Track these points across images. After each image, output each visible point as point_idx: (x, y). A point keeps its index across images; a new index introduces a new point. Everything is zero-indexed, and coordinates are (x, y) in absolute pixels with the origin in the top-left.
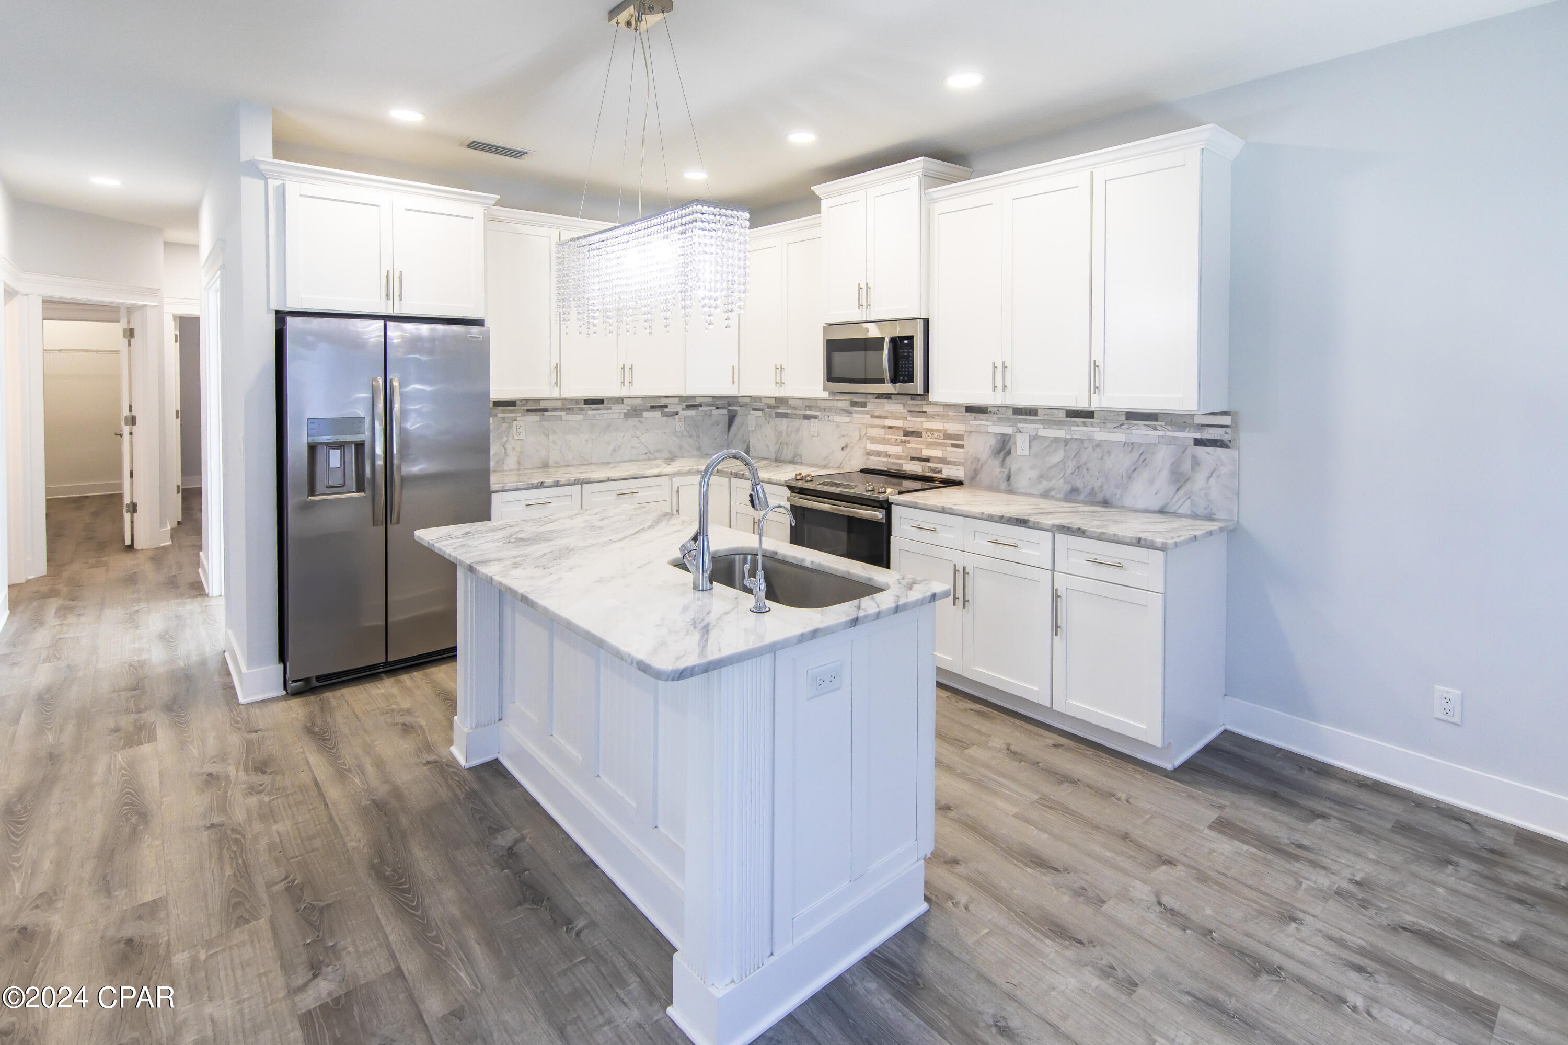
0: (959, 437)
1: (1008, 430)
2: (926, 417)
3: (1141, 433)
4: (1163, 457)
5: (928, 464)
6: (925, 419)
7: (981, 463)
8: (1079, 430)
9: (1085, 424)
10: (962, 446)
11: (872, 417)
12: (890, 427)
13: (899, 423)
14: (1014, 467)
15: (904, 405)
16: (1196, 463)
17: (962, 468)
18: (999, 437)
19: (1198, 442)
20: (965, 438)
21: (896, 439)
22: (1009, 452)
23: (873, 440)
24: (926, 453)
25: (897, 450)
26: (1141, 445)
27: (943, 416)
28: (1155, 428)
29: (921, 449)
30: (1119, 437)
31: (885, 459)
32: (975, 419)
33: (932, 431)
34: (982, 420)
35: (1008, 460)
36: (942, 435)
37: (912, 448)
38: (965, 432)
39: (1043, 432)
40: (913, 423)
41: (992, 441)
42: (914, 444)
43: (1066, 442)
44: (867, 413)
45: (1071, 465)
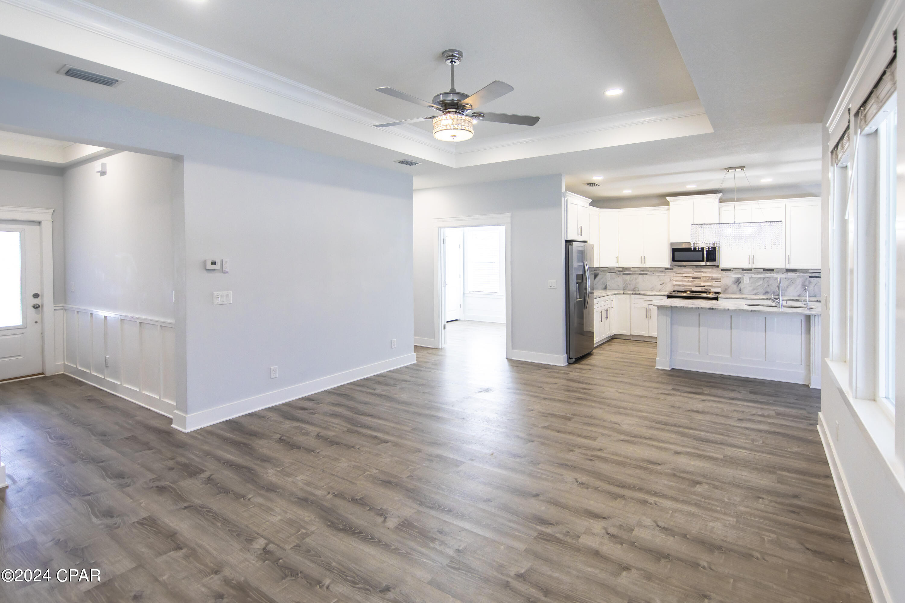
0: (719, 279)
1: (740, 276)
2: (703, 273)
3: (791, 275)
4: (799, 281)
5: (704, 288)
6: (702, 273)
7: (728, 286)
8: (768, 275)
9: (770, 273)
10: (720, 281)
11: (676, 273)
12: (685, 277)
13: (690, 275)
14: (742, 287)
15: (692, 269)
16: (810, 282)
17: (720, 288)
18: (736, 278)
19: (810, 277)
20: (721, 279)
21: (689, 280)
22: (740, 282)
23: (676, 281)
24: (703, 284)
25: (690, 284)
26: (791, 278)
27: (710, 272)
28: (796, 274)
29: (701, 283)
30: (784, 276)
31: (683, 287)
32: (725, 273)
33: (706, 277)
34: (729, 273)
35: (740, 285)
36: (710, 278)
37: (697, 283)
38: (721, 277)
39: (754, 276)
40: (696, 275)
41: (733, 279)
42: (697, 282)
43: (764, 278)
44: (674, 272)
45: (765, 285)
